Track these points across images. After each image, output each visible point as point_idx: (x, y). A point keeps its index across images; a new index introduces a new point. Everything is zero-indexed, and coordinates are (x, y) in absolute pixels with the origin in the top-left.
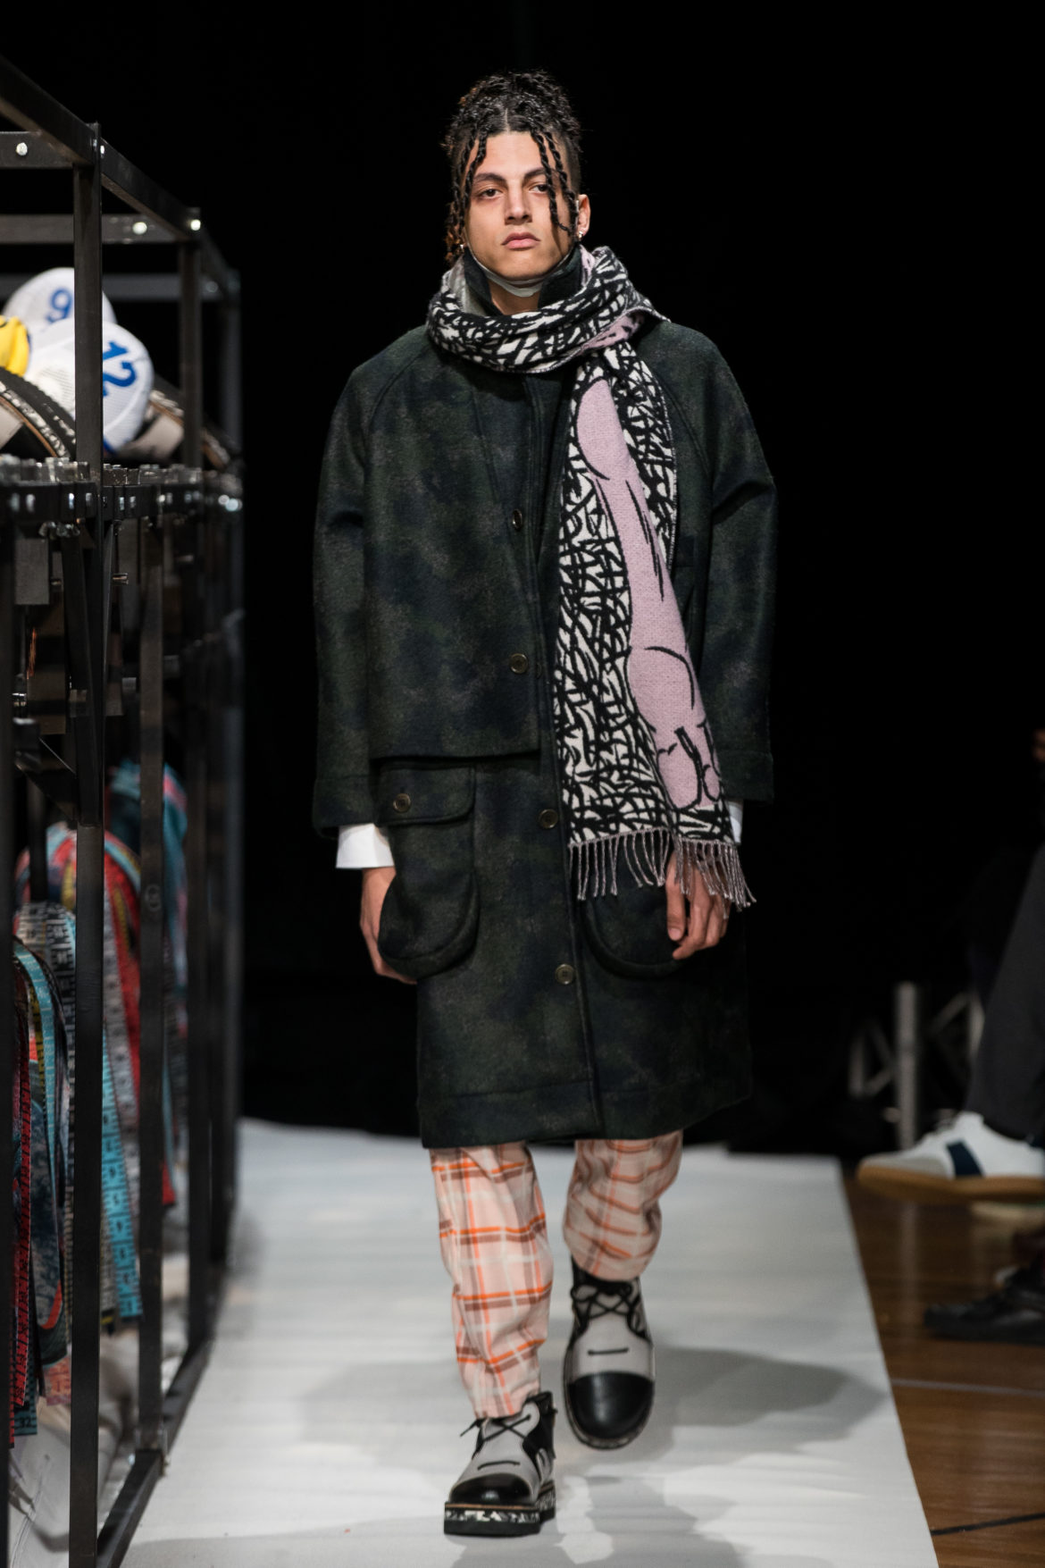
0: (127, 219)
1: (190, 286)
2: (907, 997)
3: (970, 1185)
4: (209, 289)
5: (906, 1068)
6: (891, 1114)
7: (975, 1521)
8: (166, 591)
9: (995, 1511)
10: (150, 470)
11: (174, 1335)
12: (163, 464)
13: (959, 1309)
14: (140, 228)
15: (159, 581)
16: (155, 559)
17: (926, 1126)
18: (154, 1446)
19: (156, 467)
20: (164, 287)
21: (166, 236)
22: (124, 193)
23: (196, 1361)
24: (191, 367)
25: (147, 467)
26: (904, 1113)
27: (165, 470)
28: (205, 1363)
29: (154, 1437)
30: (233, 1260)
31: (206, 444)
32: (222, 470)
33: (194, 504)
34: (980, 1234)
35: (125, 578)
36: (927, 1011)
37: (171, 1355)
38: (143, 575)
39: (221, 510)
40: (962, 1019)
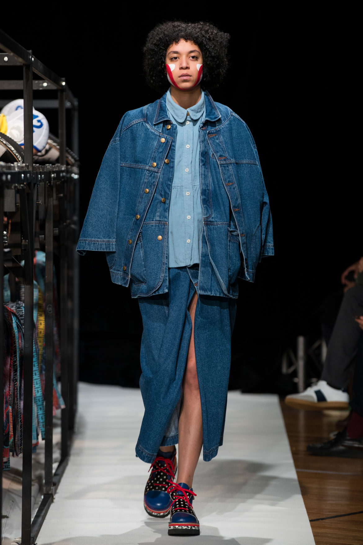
0: (41, 82)
1: (62, 103)
2: (301, 341)
3: (322, 405)
4: (68, 104)
5: (301, 365)
6: (296, 380)
7: (324, 517)
8: (54, 206)
9: (330, 513)
10: (49, 166)
11: (56, 455)
12: (53, 164)
13: (319, 445)
14: (45, 84)
15: (52, 203)
16: (50, 196)
17: (308, 385)
18: (50, 492)
19: (51, 165)
20: (53, 104)
21: (54, 87)
22: (40, 73)
23: (64, 464)
24: (62, 131)
25: (48, 165)
26: (300, 380)
27: (54, 166)
28: (67, 464)
29: (50, 489)
30: (76, 430)
31: (67, 157)
32: (73, 165)
33: (63, 177)
34: (325, 420)
35: (41, 202)
36: (308, 345)
37: (56, 462)
38: (46, 201)
39: (72, 178)
40: (319, 348)
